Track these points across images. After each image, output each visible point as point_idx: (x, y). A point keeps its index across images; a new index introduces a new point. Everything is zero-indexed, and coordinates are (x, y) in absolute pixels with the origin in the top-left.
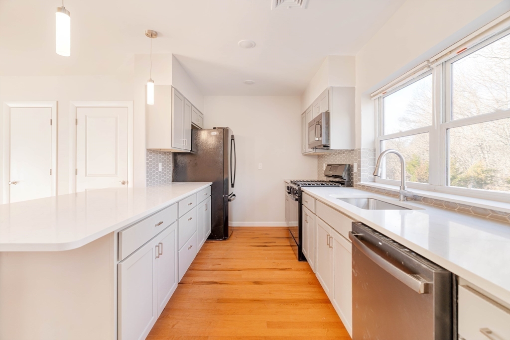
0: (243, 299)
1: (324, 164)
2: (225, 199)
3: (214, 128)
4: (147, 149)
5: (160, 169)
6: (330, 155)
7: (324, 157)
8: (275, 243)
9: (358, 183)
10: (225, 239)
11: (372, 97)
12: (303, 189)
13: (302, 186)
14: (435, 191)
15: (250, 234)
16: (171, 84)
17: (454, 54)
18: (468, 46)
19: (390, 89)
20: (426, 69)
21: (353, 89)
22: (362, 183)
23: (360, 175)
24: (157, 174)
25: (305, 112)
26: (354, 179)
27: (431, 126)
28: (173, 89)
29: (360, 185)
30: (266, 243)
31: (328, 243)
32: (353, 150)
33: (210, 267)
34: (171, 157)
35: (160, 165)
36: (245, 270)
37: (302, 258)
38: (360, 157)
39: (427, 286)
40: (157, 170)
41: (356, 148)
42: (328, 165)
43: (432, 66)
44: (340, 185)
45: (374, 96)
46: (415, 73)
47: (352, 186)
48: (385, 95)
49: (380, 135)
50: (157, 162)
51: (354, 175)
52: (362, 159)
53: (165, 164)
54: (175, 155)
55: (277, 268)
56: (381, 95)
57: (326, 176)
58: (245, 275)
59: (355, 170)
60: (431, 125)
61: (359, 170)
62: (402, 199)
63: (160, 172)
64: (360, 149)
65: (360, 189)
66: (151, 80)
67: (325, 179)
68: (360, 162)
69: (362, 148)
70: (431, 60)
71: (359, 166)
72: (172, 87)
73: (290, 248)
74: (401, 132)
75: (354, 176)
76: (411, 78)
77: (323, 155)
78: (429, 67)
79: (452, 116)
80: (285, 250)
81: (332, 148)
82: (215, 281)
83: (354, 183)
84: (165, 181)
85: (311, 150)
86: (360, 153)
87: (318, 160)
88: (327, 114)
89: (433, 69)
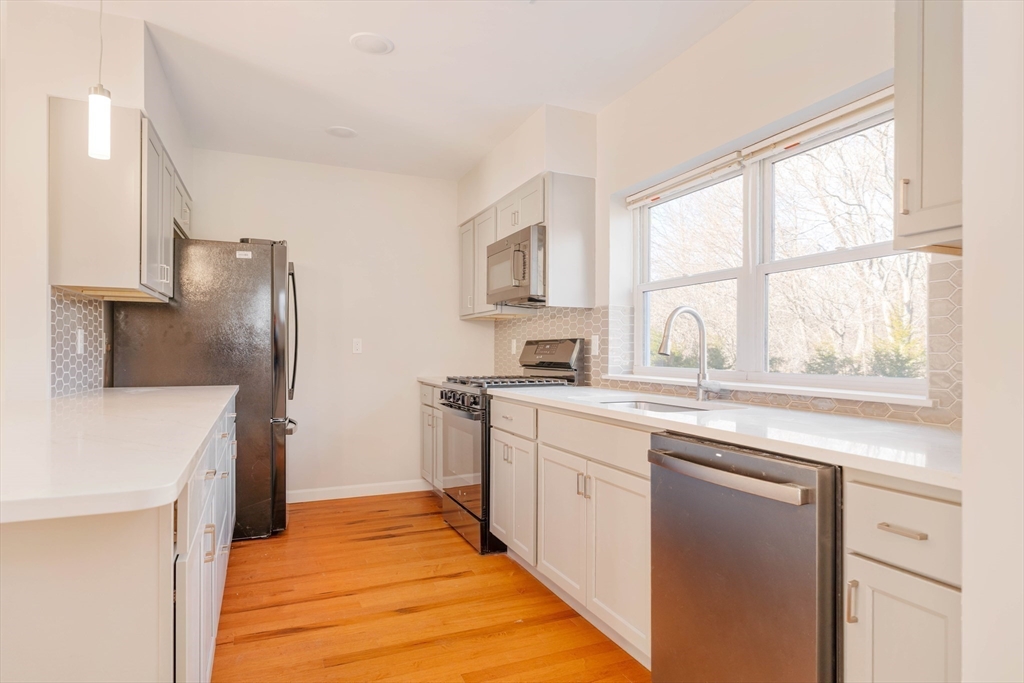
0: (387, 648)
1: (514, 342)
2: (276, 429)
3: (243, 241)
4: (53, 287)
5: (80, 350)
6: (529, 320)
7: (515, 324)
8: (410, 526)
9: (604, 377)
10: (275, 534)
11: (630, 203)
12: (490, 391)
13: (489, 387)
14: (747, 380)
15: (338, 515)
16: (141, 106)
17: (781, 148)
18: (801, 140)
19: (668, 193)
20: (736, 167)
21: (590, 183)
22: (611, 375)
23: (606, 361)
24: (73, 360)
25: (473, 219)
26: (593, 369)
27: (741, 268)
28: (145, 121)
29: (607, 380)
30: (389, 529)
31: (582, 490)
32: (590, 309)
33: (266, 599)
34: (101, 316)
35: (80, 334)
36: (361, 591)
37: (492, 545)
38: (606, 324)
39: (807, 496)
40: (74, 349)
41: (598, 304)
42: (529, 343)
43: (744, 163)
44: (566, 382)
45: (634, 202)
46: (715, 169)
47: (588, 385)
48: (655, 202)
49: (642, 281)
50: (74, 328)
51: (593, 360)
52: (611, 328)
53: (91, 333)
54: (113, 307)
55: (438, 574)
56: (649, 201)
57: (524, 366)
58: (367, 601)
59: (595, 350)
60: (741, 265)
61: (604, 350)
62: (701, 397)
63: (79, 356)
64: (607, 308)
65: (605, 387)
66: (101, 90)
67: (521, 371)
68: (606, 333)
69: (610, 305)
70: (744, 153)
71: (604, 342)
72: (143, 116)
73: (451, 532)
74: (685, 276)
75: (592, 364)
76: (708, 178)
77: (509, 321)
78: (740, 162)
79: (773, 252)
80: (441, 538)
81: (551, 302)
82: (296, 625)
83: (593, 378)
84: (90, 386)
85: (492, 307)
86: (606, 315)
87: (496, 333)
88: (542, 230)
89: (744, 167)
